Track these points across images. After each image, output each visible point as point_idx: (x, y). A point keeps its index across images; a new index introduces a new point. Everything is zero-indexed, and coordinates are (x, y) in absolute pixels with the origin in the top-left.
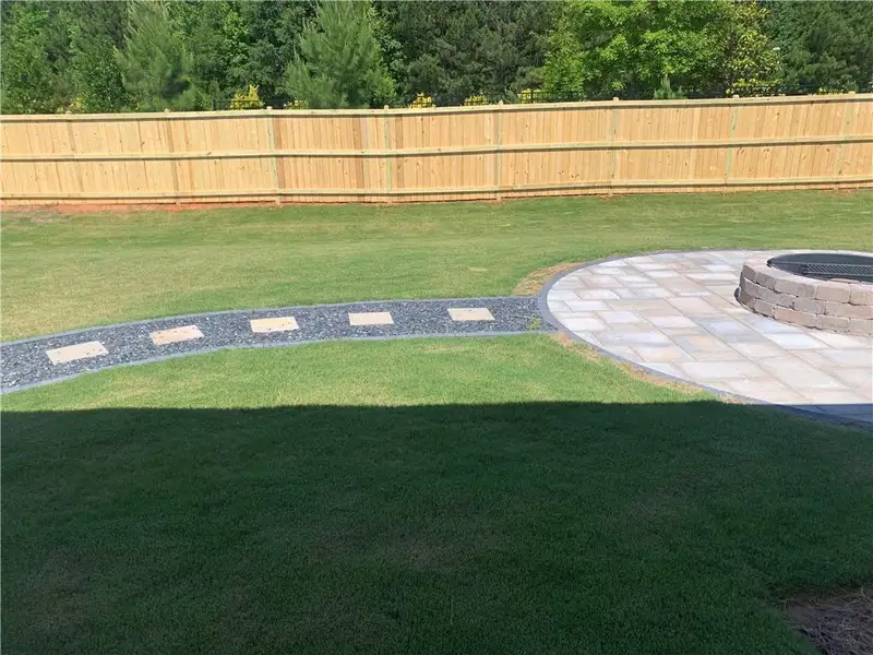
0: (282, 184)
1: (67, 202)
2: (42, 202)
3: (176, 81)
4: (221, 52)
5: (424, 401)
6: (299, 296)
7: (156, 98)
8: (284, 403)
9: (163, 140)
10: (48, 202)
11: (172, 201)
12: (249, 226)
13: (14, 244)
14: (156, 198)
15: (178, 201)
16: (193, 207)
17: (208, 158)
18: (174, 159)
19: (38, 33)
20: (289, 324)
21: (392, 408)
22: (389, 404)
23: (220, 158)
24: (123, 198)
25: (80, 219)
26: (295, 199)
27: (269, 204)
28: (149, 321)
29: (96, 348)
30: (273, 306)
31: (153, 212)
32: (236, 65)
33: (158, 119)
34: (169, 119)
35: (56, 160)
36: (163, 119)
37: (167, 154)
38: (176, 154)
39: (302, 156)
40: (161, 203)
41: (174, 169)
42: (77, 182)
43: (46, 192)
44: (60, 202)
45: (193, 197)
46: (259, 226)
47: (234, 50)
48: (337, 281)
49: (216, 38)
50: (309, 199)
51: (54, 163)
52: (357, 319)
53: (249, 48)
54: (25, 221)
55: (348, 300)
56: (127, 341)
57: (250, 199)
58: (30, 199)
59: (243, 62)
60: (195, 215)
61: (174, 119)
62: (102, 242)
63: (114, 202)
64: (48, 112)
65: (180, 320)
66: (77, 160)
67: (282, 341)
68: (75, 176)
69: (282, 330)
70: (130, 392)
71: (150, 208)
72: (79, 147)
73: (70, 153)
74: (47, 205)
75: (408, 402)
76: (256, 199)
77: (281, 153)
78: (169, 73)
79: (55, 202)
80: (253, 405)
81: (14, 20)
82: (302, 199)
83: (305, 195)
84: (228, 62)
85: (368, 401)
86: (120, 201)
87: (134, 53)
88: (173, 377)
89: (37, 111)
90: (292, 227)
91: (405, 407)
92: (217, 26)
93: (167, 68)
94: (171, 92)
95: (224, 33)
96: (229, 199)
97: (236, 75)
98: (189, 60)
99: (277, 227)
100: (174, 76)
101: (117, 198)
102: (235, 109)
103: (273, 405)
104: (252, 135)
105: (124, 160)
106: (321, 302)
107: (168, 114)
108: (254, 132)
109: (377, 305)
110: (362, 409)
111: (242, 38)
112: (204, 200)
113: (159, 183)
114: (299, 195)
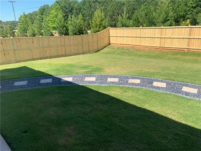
0: (188, 46)
1: (137, 46)
2: (132, 46)
3: (167, 19)
4: (185, 11)
5: (190, 124)
6: (172, 78)
7: (160, 23)
8: (146, 108)
9: (160, 34)
10: (133, 46)
11: (159, 48)
12: (175, 56)
13: (124, 54)
14: (155, 47)
15: (160, 48)
16: (163, 50)
17: (169, 38)
18: (161, 38)
19: (145, 10)
20: (164, 85)
21: (177, 122)
22: (176, 120)
23: (173, 38)
24: (148, 46)
25: (138, 50)
26: (191, 50)
27: (183, 51)
28: (131, 76)
29: (116, 80)
30: (163, 79)
31: (154, 50)
32: (189, 14)
33: (159, 28)
34: (162, 28)
35: (136, 37)
36: (161, 28)
37: (160, 37)
38: (162, 37)
39: (196, 39)
40: (156, 48)
41: (161, 40)
42: (139, 42)
43: (133, 44)
44: (135, 46)
45: (164, 47)
46: (179, 56)
47: (189, 11)
48: (187, 75)
49: (185, 8)
50: (196, 50)
51: (136, 38)
52: (185, 89)
53: (194, 10)
54: (128, 49)
55: (186, 82)
56: (123, 79)
57: (178, 49)
58: (130, 45)
59: (191, 13)
60: (163, 52)
61: (163, 28)
62: (140, 56)
63: (146, 47)
64: (138, 27)
65: (138, 77)
66: (140, 37)
67: (158, 89)
68: (139, 41)
69: (160, 86)
70: (115, 92)
71: (153, 49)
72: (142, 35)
73: (139, 36)
74: (133, 47)
75: (183, 122)
76: (180, 49)
77: (190, 37)
78: (165, 17)
79: (134, 46)
80: (138, 105)
81: (141, 8)
82: (194, 50)
83: (195, 49)
84: (187, 13)
85: (170, 117)
86: (147, 47)
87: (158, 13)
88: (126, 91)
89: (136, 27)
90: (187, 58)
91: (182, 123)
92: (186, 5)
93: (165, 16)
94: (165, 22)
95: (187, 6)
96: (173, 49)
97: (188, 17)
98: (171, 14)
99: (183, 57)
100: (166, 18)
101: (147, 46)
102: (182, 26)
103: (142, 107)
104: (183, 32)
105: (150, 38)
106: (177, 81)
107: (162, 27)
108: (184, 32)
109: (195, 86)
110: (166, 118)
111: (192, 7)
112: (166, 48)
113: (157, 43)
114: (193, 49)
